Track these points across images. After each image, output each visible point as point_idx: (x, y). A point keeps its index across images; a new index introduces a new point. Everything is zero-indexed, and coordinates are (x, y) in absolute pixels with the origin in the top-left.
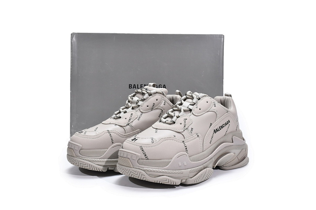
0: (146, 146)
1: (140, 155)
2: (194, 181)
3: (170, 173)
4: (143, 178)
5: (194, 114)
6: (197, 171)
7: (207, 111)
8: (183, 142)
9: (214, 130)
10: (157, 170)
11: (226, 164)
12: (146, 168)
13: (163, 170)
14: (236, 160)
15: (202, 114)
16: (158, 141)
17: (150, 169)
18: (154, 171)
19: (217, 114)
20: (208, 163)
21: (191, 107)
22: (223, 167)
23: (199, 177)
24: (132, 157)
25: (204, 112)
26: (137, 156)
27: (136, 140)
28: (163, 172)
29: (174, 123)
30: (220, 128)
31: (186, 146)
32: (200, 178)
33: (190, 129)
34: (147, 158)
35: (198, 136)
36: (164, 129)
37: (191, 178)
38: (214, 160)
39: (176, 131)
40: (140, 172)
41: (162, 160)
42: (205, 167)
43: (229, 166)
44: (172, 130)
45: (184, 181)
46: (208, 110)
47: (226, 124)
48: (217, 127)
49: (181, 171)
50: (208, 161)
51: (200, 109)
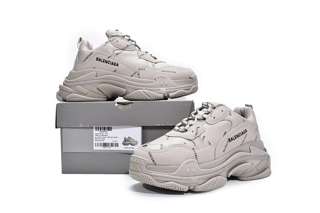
0: (155, 151)
1: (148, 160)
2: (203, 189)
3: (177, 179)
4: (151, 183)
5: (208, 123)
6: (207, 178)
7: (221, 120)
8: (193, 149)
9: (229, 139)
10: (164, 175)
11: (243, 174)
12: (154, 174)
13: (171, 176)
14: (255, 171)
15: (216, 122)
16: (167, 147)
17: (157, 174)
18: (161, 177)
19: (232, 122)
20: (221, 172)
21: (205, 116)
22: (240, 177)
23: (208, 185)
24: (140, 162)
25: (219, 121)
26: (145, 161)
27: (146, 146)
28: (170, 178)
29: (187, 131)
30: (235, 137)
31: (196, 153)
32: (210, 186)
33: (202, 137)
34: (155, 164)
35: (210, 144)
36: (176, 136)
37: (200, 185)
38: (227, 169)
39: (187, 138)
40: (148, 177)
41: (170, 166)
42: (216, 175)
43: (247, 177)
44: (184, 137)
45: (192, 188)
46: (223, 119)
47: (243, 134)
48: (232, 136)
49: (189, 177)
50: (221, 169)
51: (214, 118)
